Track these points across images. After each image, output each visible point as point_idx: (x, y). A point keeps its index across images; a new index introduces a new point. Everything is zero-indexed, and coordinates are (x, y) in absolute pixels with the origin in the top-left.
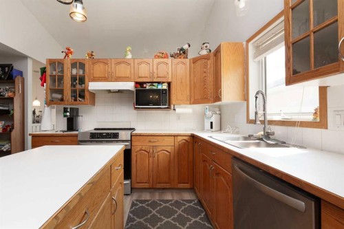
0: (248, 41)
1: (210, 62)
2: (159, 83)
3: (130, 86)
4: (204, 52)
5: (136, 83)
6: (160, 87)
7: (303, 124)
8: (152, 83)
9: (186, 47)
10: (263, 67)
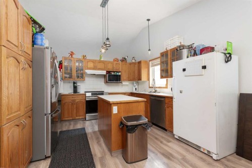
0: (150, 61)
1: (137, 66)
2: (117, 72)
3: (104, 72)
4: (134, 61)
5: (107, 71)
6: (118, 74)
7: (163, 88)
8: (114, 72)
9: (126, 57)
10: (154, 71)
